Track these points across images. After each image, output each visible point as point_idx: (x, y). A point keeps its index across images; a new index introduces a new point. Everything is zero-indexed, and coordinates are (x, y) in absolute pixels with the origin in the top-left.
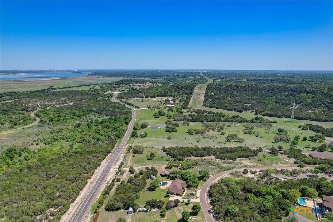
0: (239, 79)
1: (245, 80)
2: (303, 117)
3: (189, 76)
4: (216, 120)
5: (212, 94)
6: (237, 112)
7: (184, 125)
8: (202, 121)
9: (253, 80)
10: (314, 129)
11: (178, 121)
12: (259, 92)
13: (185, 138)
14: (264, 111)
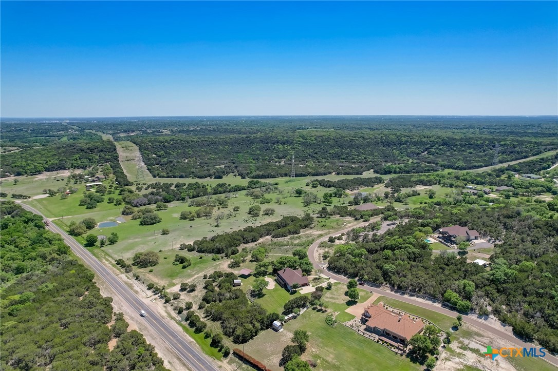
0: (156, 131)
1: (166, 132)
2: (302, 173)
3: (51, 130)
4: (202, 193)
5: (153, 156)
6: (215, 178)
7: (159, 210)
8: (183, 199)
9: (180, 131)
10: (325, 184)
11: (141, 205)
12: (220, 147)
13: (191, 227)
14: (251, 173)
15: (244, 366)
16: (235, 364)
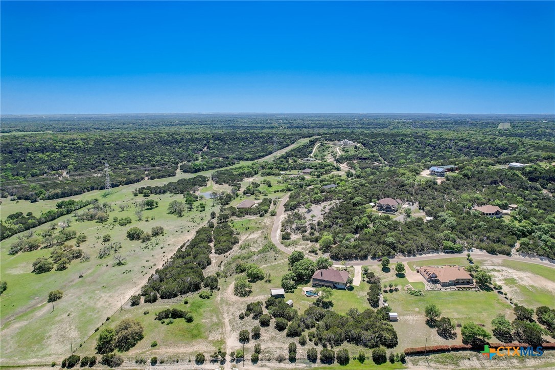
10: (158, 191)
15: (430, 357)
16: (420, 361)
